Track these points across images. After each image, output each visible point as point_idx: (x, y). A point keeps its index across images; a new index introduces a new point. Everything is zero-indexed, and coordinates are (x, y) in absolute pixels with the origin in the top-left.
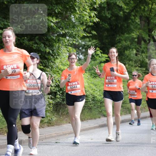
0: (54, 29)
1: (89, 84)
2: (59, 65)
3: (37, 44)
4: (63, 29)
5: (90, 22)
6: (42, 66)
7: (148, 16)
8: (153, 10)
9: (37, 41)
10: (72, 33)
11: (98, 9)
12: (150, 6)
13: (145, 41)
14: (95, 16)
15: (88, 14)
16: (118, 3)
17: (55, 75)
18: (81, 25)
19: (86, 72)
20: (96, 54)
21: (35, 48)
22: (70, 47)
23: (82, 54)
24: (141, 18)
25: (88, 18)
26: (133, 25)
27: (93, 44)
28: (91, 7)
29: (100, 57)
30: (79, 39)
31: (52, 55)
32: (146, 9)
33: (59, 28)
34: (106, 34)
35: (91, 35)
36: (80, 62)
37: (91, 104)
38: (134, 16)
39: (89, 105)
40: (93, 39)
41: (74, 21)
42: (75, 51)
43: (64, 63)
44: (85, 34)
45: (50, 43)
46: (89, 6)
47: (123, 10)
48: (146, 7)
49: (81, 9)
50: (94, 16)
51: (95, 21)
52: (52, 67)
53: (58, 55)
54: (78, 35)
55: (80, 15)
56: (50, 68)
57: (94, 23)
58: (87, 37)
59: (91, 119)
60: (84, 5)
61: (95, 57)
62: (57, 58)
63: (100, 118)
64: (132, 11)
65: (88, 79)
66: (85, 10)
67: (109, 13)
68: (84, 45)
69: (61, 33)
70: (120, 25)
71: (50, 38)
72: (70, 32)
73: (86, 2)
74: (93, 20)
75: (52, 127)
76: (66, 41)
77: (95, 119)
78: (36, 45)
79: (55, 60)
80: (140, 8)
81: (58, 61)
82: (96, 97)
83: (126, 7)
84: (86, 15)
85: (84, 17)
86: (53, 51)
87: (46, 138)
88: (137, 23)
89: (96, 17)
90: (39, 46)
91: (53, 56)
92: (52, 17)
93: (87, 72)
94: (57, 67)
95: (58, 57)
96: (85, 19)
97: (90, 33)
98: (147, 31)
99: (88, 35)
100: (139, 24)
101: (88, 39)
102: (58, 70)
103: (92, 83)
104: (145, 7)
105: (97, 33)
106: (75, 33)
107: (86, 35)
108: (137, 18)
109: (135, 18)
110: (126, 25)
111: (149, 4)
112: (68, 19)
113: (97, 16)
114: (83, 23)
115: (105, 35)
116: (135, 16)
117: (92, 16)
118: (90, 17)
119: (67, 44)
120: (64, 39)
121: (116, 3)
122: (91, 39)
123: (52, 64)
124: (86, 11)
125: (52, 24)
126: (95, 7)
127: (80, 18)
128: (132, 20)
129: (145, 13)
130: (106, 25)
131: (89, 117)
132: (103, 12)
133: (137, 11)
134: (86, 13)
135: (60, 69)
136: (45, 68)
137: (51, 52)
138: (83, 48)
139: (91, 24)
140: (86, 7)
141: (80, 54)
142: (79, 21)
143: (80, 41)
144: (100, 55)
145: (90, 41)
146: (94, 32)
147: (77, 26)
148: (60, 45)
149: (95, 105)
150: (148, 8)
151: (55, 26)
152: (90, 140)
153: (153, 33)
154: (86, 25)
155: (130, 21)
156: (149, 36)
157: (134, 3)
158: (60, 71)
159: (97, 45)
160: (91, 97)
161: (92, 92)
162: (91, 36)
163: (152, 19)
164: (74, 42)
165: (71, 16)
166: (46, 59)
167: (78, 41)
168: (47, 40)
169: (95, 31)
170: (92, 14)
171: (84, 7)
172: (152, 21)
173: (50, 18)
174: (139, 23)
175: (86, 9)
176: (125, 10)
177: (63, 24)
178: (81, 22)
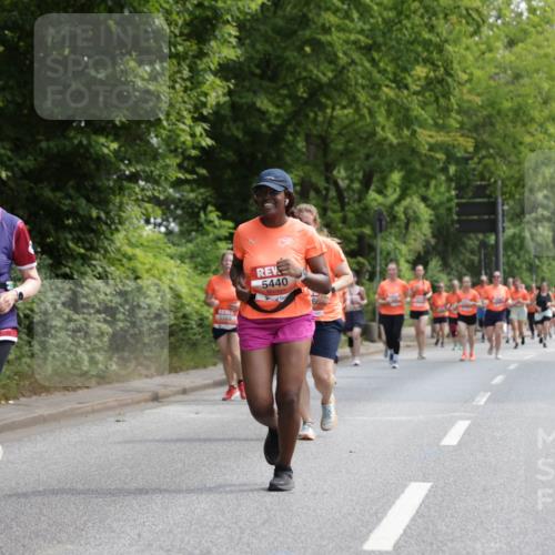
0: (111, 163)
1: (190, 289)
2: (122, 245)
3: (71, 198)
4: (130, 163)
5: (194, 148)
6: (84, 248)
7: (323, 134)
8: (334, 121)
9: (72, 192)
10: (152, 172)
11: (212, 118)
12: (329, 111)
13: (318, 191)
14: (204, 134)
15: (187, 129)
16: (258, 104)
17: (113, 268)
18: (172, 155)
19: (183, 262)
20: (206, 220)
21: (66, 208)
22: (147, 205)
23: (174, 221)
24: (308, 138)
25: (189, 138)
26: (289, 154)
27: (200, 197)
28: (195, 112)
29: (215, 227)
30: (167, 186)
31: (106, 224)
32: (320, 119)
33: (122, 161)
34: (228, 174)
35: (195, 177)
36: (171, 237)
37: (195, 334)
38: (291, 133)
39: (191, 336)
40: (198, 188)
41: (156, 145)
42: (159, 212)
43: (133, 240)
44: (180, 175)
45: (102, 196)
46: (190, 112)
47: (268, 120)
48: (320, 114)
49: (172, 117)
50: (201, 135)
51: (204, 144)
52: (106, 251)
53: (120, 223)
54: (166, 178)
55: (170, 131)
56: (102, 252)
57: (202, 149)
58: (186, 181)
59: (196, 367)
60: (180, 109)
61: (205, 226)
62: (117, 230)
63: (215, 365)
64: (288, 122)
65: (189, 277)
66: (181, 119)
67: (238, 128)
68: (180, 200)
69: (127, 173)
70: (260, 155)
71: (100, 184)
72: (147, 169)
73: (185, 102)
74: (199, 143)
75: (108, 386)
76: (137, 190)
77: (205, 367)
78: (68, 202)
79: (112, 234)
80: (307, 116)
81: (120, 237)
82: (207, 318)
83: (276, 111)
84: (183, 131)
85: (178, 136)
86: (107, 213)
87: (93, 411)
88: (298, 150)
89: (207, 136)
90: (74, 203)
91: (109, 226)
92: (107, 137)
93: (187, 261)
94: (119, 250)
95: (120, 227)
96: (182, 139)
97: (192, 172)
98: (322, 168)
99: (189, 177)
100: (303, 153)
101: (187, 187)
102: (119, 257)
103: (196, 287)
104: (316, 115)
105: (209, 172)
106: (157, 172)
107: (183, 177)
108: (299, 139)
109: (295, 140)
110: (274, 155)
111: (326, 107)
112: (141, 140)
113: (209, 134)
114: (176, 150)
115: (226, 176)
116: (296, 133)
117: (198, 134)
118: (193, 135)
119: (140, 197)
120: (133, 185)
121: (254, 104)
122: (194, 186)
123: (106, 243)
124: (184, 123)
125: (106, 151)
126: (205, 113)
127: (170, 137)
128: (287, 142)
129: (318, 127)
130: (230, 153)
131: (192, 364)
132: (225, 125)
133: (299, 124)
134: (182, 126)
135: (124, 255)
136: (88, 253)
137: (103, 215)
138: (176, 208)
139: (194, 153)
140: (185, 113)
141: (171, 220)
142: (168, 145)
143: (171, 190)
144: (217, 222)
145: (192, 191)
146: (203, 171)
147: (164, 157)
148: (125, 200)
149: (204, 337)
150: (325, 117)
151: (111, 155)
152: (193, 416)
153: (335, 172)
154: (183, 153)
155: (283, 146)
156: (327, 180)
157: (293, 104)
158: (125, 261)
159: (209, 199)
160: (196, 317)
161: (197, 306)
162: (194, 180)
163: (332, 141)
164: (156, 194)
165: (149, 134)
166: (93, 231)
167: (165, 190)
168: (95, 188)
169: (204, 167)
170: (198, 130)
171: (178, 113)
172: (332, 146)
173: (102, 140)
174: (304, 150)
175: (183, 117)
176: (272, 121)
177: (130, 151)
178: (173, 148)
